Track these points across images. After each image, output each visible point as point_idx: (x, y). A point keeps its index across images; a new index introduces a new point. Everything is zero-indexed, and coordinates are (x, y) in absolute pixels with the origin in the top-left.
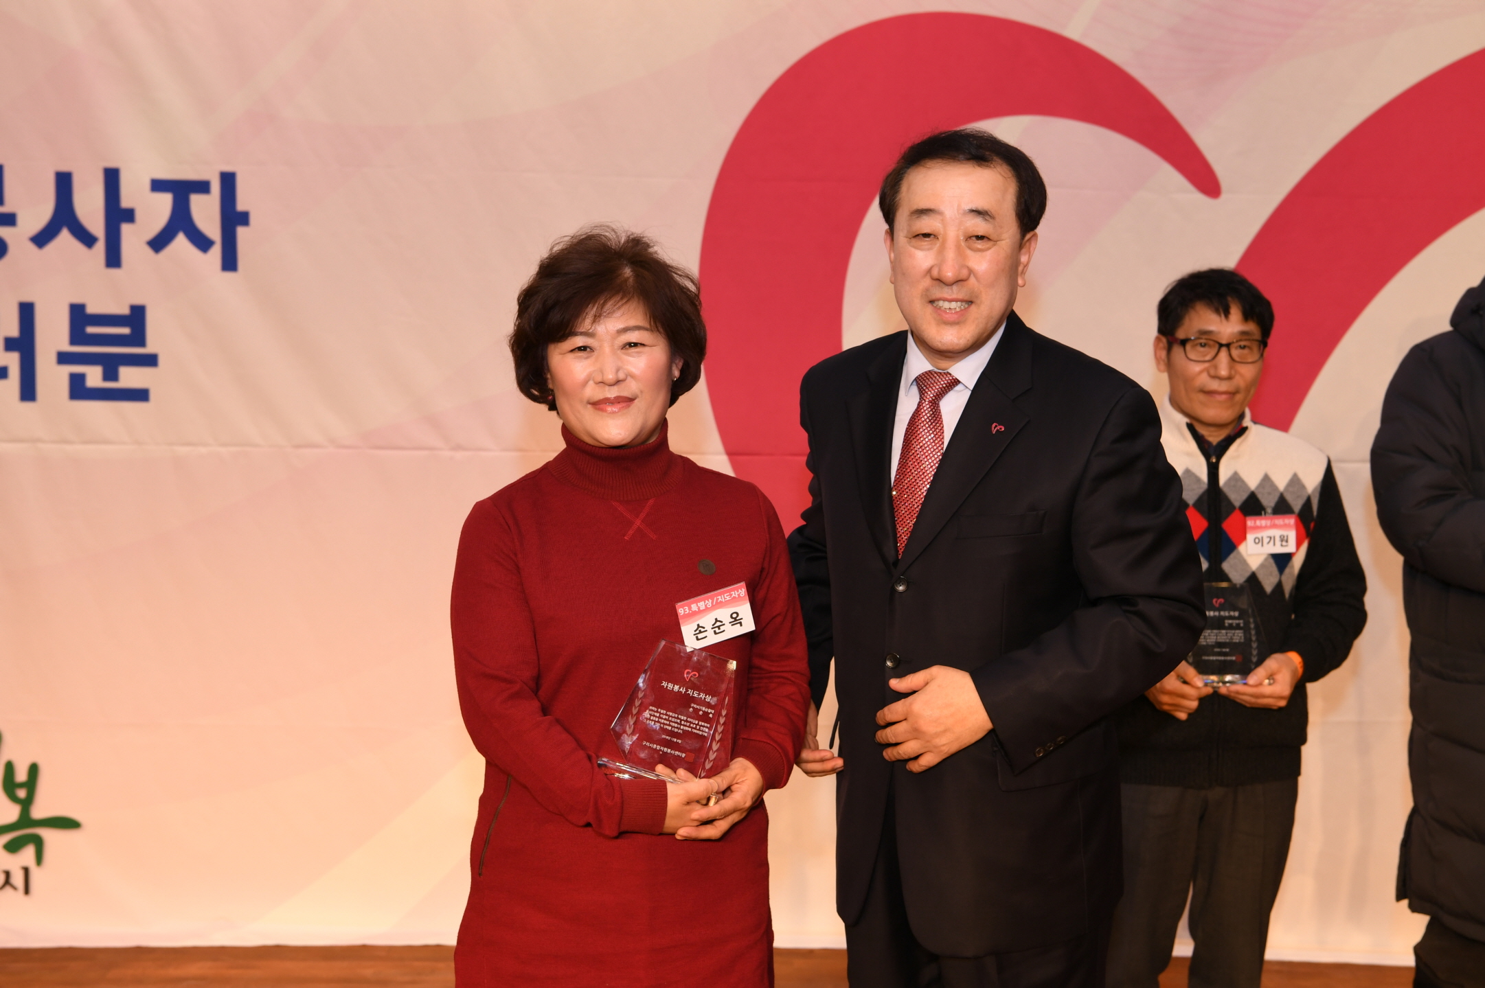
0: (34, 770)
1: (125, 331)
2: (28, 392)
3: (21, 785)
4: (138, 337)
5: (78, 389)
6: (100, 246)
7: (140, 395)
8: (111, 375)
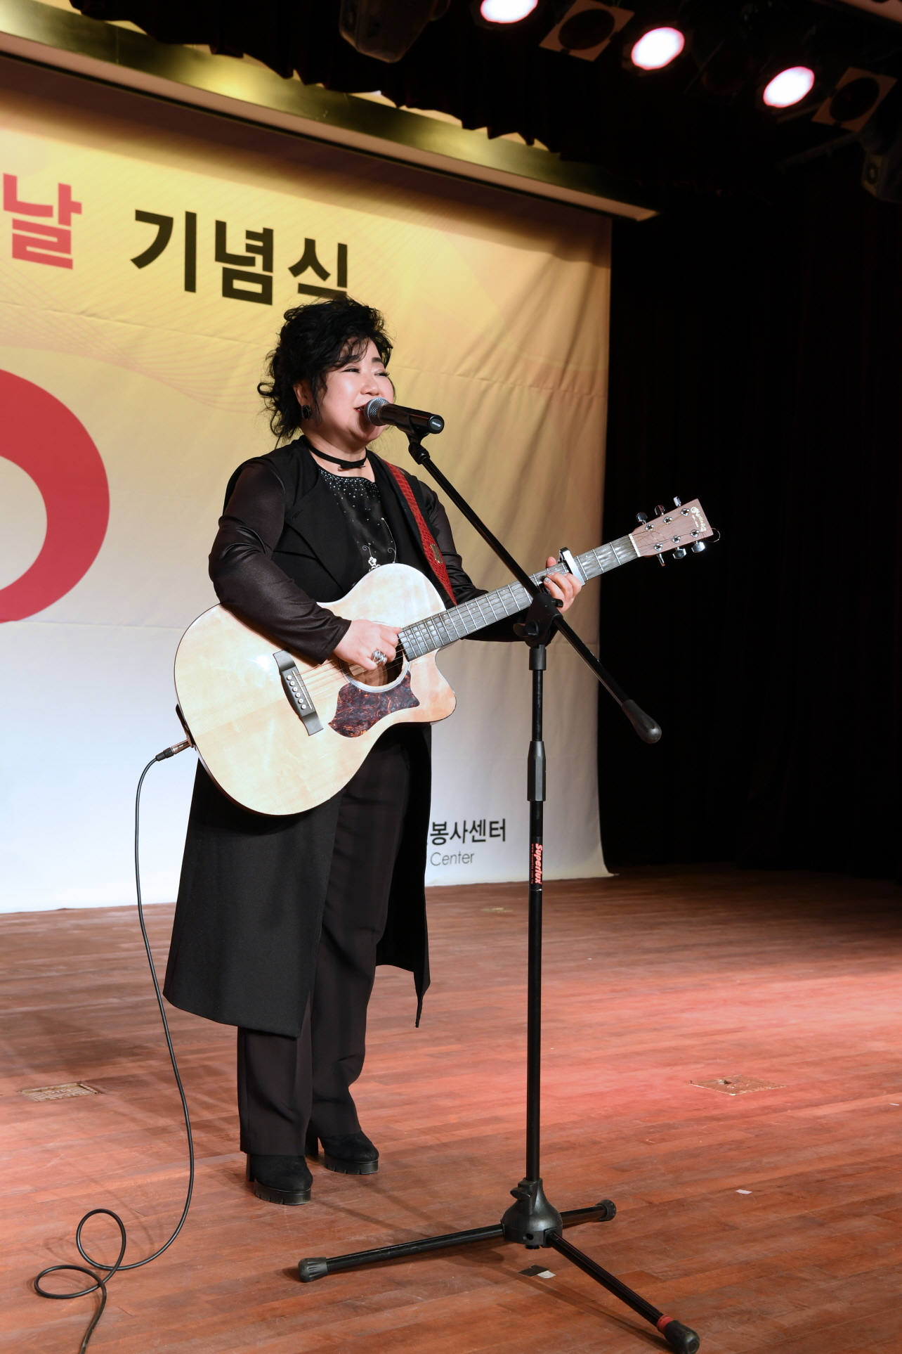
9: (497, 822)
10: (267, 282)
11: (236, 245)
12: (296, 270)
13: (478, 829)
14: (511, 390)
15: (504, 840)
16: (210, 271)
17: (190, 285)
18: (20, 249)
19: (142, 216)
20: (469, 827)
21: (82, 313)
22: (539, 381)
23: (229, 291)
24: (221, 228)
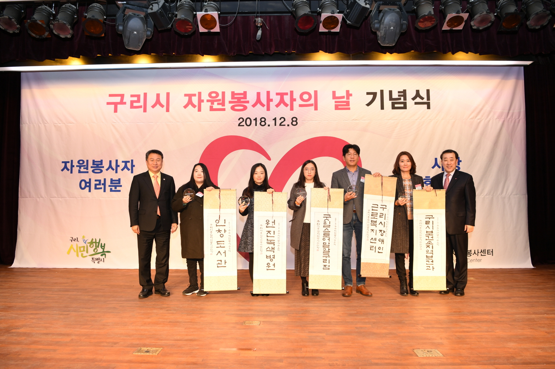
0: (104, 244)
1: (118, 182)
2: (105, 191)
3: (103, 246)
4: (119, 183)
5: (111, 190)
6: (115, 170)
7: (119, 191)
8: (116, 188)
9: (490, 250)
10: (405, 104)
11: (395, 95)
12: (414, 99)
13: (483, 252)
14: (489, 121)
15: (493, 255)
16: (388, 103)
17: (382, 108)
18: (337, 108)
19: (368, 93)
20: (480, 251)
21: (353, 120)
22: (499, 117)
23: (394, 108)
24: (391, 92)
